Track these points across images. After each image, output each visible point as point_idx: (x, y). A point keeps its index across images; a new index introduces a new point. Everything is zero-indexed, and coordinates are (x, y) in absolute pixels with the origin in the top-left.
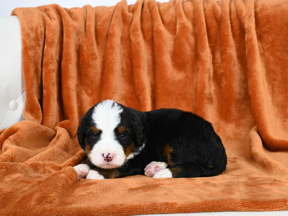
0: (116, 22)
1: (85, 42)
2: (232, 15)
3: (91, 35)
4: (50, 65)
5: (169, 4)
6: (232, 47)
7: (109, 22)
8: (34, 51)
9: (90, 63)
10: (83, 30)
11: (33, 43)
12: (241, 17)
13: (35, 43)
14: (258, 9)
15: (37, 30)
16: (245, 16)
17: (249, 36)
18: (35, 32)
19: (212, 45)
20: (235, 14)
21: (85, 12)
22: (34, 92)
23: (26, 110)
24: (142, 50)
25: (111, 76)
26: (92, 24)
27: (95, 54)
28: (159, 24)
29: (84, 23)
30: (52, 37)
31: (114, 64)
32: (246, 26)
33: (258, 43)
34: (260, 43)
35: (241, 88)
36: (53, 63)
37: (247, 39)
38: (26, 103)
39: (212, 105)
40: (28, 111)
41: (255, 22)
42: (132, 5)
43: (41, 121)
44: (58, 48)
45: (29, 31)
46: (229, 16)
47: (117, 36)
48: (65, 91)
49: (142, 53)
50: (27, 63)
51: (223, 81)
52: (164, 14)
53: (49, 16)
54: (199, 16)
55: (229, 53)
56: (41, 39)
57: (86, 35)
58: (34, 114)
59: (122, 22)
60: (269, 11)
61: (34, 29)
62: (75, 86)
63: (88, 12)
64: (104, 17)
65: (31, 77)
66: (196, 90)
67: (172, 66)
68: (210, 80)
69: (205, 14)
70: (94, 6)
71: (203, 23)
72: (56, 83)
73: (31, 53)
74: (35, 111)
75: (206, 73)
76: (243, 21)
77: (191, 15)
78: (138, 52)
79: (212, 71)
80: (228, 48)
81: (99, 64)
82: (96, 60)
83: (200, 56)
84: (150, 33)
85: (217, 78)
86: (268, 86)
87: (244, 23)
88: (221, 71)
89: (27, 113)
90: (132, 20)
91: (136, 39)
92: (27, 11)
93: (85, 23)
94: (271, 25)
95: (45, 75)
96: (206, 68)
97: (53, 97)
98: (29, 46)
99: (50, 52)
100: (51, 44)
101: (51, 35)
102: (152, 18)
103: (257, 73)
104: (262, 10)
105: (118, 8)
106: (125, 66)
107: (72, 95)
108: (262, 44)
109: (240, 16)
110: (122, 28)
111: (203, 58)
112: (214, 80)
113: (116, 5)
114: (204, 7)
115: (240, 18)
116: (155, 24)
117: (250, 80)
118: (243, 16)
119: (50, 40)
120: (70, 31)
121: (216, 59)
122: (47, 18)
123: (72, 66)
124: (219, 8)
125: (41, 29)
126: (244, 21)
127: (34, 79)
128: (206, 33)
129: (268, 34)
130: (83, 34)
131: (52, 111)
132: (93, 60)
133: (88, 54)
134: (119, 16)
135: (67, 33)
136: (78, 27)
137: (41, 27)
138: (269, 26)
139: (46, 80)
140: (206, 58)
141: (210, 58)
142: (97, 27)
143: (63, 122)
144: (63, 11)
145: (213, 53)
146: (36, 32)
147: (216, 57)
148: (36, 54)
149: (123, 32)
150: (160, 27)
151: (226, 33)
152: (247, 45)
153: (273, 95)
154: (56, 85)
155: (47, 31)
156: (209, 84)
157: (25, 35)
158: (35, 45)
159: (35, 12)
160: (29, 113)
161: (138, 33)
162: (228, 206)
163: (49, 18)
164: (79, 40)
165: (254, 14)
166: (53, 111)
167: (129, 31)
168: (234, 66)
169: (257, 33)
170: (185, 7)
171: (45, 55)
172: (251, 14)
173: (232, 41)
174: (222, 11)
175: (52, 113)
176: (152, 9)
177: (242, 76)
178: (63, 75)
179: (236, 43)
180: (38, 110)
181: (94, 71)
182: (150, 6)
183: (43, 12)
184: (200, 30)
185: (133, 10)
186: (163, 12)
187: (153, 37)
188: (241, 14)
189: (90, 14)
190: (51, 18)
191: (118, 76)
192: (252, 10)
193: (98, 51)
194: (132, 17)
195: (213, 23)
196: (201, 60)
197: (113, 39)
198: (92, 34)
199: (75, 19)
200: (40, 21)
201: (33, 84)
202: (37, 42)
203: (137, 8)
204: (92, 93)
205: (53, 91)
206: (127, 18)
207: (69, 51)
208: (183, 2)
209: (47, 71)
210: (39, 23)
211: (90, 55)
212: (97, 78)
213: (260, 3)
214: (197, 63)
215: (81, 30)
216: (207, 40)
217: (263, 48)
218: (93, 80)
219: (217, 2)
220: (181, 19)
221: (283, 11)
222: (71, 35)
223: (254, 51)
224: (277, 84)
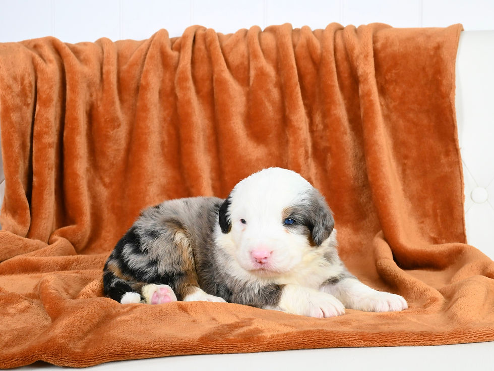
0: (151, 67)
1: (101, 99)
2: (338, 54)
3: (110, 88)
4: (45, 136)
5: (237, 37)
6: (340, 105)
7: (140, 67)
8: (19, 114)
9: (109, 134)
10: (97, 80)
11: (18, 101)
12: (352, 56)
13: (21, 101)
14: (379, 45)
15: (23, 79)
16: (358, 57)
17: (365, 87)
18: (20, 83)
19: (307, 102)
20: (343, 52)
21: (100, 51)
22: (20, 180)
23: (4, 210)
24: (194, 112)
25: (144, 155)
26: (112, 70)
27: (118, 118)
28: (223, 69)
29: (99, 68)
30: (48, 91)
31: (149, 135)
32: (360, 72)
33: (380, 99)
34: (382, 99)
35: (357, 169)
36: (50, 133)
37: (363, 91)
38: (5, 198)
40: (7, 211)
41: (374, 66)
42: (177, 38)
43: (28, 228)
44: (59, 109)
45: (11, 82)
46: (333, 56)
47: (152, 88)
48: (70, 180)
50: (9, 133)
51: (328, 160)
52: (229, 53)
53: (41, 56)
54: (286, 55)
55: (335, 114)
56: (30, 94)
57: (103, 87)
58: (17, 217)
59: (161, 66)
60: (397, 48)
61: (19, 79)
62: (85, 169)
63: (105, 51)
64: (132, 58)
65: (14, 156)
67: (245, 136)
68: (307, 158)
69: (295, 54)
70: (114, 40)
71: (293, 66)
72: (54, 166)
73: (14, 117)
74: (18, 212)
75: (301, 146)
76: (355, 63)
77: (273, 55)
78: (188, 115)
79: (309, 144)
80: (333, 107)
81: (124, 135)
82: (119, 129)
83: (291, 121)
84: (207, 83)
85: (318, 154)
86: (397, 167)
87: (358, 66)
89: (5, 215)
90: (178, 63)
91: (185, 95)
92: (5, 48)
93: (102, 68)
94: (399, 71)
95: (36, 153)
96: (300, 140)
97: (48, 188)
98: (11, 106)
99: (45, 116)
100: (47, 103)
101: (46, 87)
102: (211, 60)
104: (385, 46)
105: (154, 44)
106: (166, 138)
107: (81, 187)
108: (387, 100)
109: (350, 56)
110: (161, 75)
111: (295, 124)
112: (313, 158)
113: (151, 38)
114: (293, 41)
115: (350, 59)
116: (216, 69)
117: (368, 159)
118: (355, 55)
119: (44, 96)
120: (77, 82)
121: (315, 125)
122: (38, 60)
123: (81, 138)
124: (317, 43)
125: (29, 79)
126: (358, 64)
127: (19, 158)
128: (298, 83)
129: (395, 84)
130: (98, 86)
131: (46, 210)
132: (114, 129)
133: (107, 118)
134: (156, 56)
135: (72, 84)
136: (91, 74)
137: (29, 75)
138: (397, 71)
139: (37, 161)
140: (299, 123)
141: (306, 123)
142: (121, 74)
143: (65, 228)
144: (65, 48)
145: (310, 114)
146: (22, 84)
147: (314, 121)
148: (22, 118)
149: (163, 81)
150: (223, 75)
151: (330, 82)
152: (362, 102)
153: (404, 182)
154: (54, 169)
155: (39, 81)
156: (306, 163)
157: (5, 88)
158: (20, 104)
159: (18, 50)
160: (8, 214)
161: (188, 85)
162: (339, 340)
163: (42, 60)
164: (91, 95)
165: (372, 52)
166: (48, 211)
167: (172, 80)
168: (345, 135)
169: (377, 82)
170: (263, 41)
171: (37, 120)
172: (368, 53)
173: (339, 96)
174: (323, 47)
175: (46, 214)
176: (210, 45)
177: (357, 151)
178: (66, 152)
179: (345, 99)
180: (25, 209)
181: (115, 147)
182: (207, 40)
183: (31, 49)
184: (289, 79)
185: (178, 46)
186: (227, 50)
187: (212, 89)
188: (353, 53)
189: (110, 54)
190: (45, 61)
191: (154, 155)
192: (369, 46)
193: (123, 113)
194: (177, 58)
195: (308, 66)
196: (292, 126)
197: (147, 94)
198: (112, 86)
199: (85, 61)
200: (28, 65)
201: (18, 167)
202: (23, 99)
203: (185, 43)
204: (111, 183)
205: (48, 179)
206: (168, 58)
207: (75, 115)
208: (260, 33)
209: (40, 147)
210: (26, 68)
211: (109, 121)
212: (120, 159)
213: (381, 35)
214: (287, 132)
215: (95, 79)
216: (300, 94)
217: (387, 106)
218: (113, 162)
219: (314, 32)
220: (257, 61)
221: (418, 48)
222: (79, 87)
223: (373, 112)
224: (410, 164)
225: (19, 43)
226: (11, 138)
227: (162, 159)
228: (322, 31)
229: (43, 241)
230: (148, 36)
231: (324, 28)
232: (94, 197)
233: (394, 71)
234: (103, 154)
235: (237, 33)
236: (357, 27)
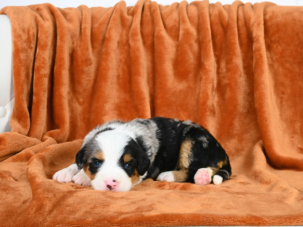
0: (113, 25)
1: (80, 46)
2: (240, 22)
3: (86, 39)
4: (42, 69)
5: (172, 8)
6: (238, 56)
7: (106, 25)
8: (25, 54)
9: (84, 69)
10: (78, 33)
11: (25, 45)
12: (249, 24)
13: (27, 46)
14: (268, 17)
15: (29, 31)
16: (253, 24)
17: (257, 45)
19: (217, 53)
20: (243, 21)
21: (80, 14)
22: (24, 98)
23: (13, 117)
26: (88, 27)
27: (90, 59)
28: (161, 28)
29: (79, 25)
30: (45, 40)
32: (254, 35)
33: (266, 53)
34: (268, 53)
36: (46, 67)
37: (255, 48)
38: (14, 109)
39: (214, 118)
40: (15, 118)
41: (264, 31)
42: (131, 7)
43: (28, 130)
44: (51, 52)
45: (21, 33)
46: (236, 23)
47: (113, 40)
48: (57, 99)
49: (142, 60)
51: (227, 92)
52: (166, 18)
53: (41, 16)
54: (204, 21)
55: (235, 62)
56: (33, 41)
57: (81, 38)
58: (21, 122)
59: (120, 25)
60: (280, 19)
61: (26, 31)
62: (67, 92)
63: (83, 14)
64: (101, 19)
65: (21, 82)
66: (198, 101)
67: (173, 75)
68: (213, 91)
69: (210, 20)
70: (90, 6)
71: (208, 29)
72: (47, 90)
73: (22, 56)
74: (22, 119)
75: (210, 83)
76: (251, 28)
77: (196, 21)
78: (137, 58)
79: (215, 82)
80: (234, 58)
81: (94, 71)
82: (91, 66)
83: (204, 65)
84: (150, 38)
85: (221, 89)
86: (277, 100)
87: (253, 31)
88: (226, 81)
89: (14, 121)
90: (132, 24)
91: (136, 44)
92: (18, 10)
93: (81, 26)
94: (280, 35)
95: (36, 80)
96: (210, 78)
97: (43, 104)
98: (20, 49)
99: (42, 56)
100: (44, 48)
101: (44, 37)
102: (153, 22)
103: (265, 86)
104: (271, 18)
105: (116, 11)
106: (121, 73)
107: (64, 104)
108: (271, 54)
109: (247, 24)
110: (120, 31)
111: (207, 67)
112: (217, 91)
113: (114, 7)
114: (209, 12)
115: (248, 26)
116: (156, 29)
117: (257, 92)
120: (65, 34)
121: (221, 68)
122: (39, 18)
123: (65, 72)
124: (225, 14)
125: (33, 31)
126: (253, 29)
127: (24, 84)
128: (211, 40)
129: (277, 43)
130: (78, 37)
132: (87, 66)
133: (83, 59)
134: (117, 19)
135: (61, 35)
136: (73, 29)
137: (33, 28)
139: (36, 86)
140: (210, 67)
141: (215, 67)
142: (94, 30)
143: (53, 131)
144: (57, 11)
145: (218, 62)
146: (28, 34)
147: (220, 66)
148: (27, 57)
149: (121, 35)
150: (161, 33)
151: (233, 41)
152: (255, 54)
153: (281, 109)
154: (47, 92)
155: (39, 33)
156: (212, 95)
157: (16, 36)
158: (26, 47)
159: (26, 11)
160: (16, 120)
161: (138, 38)
163: (42, 19)
164: (73, 43)
165: (263, 21)
166: (42, 119)
167: (127, 35)
168: (240, 77)
169: (266, 42)
170: (189, 11)
171: (37, 58)
172: (260, 22)
173: (238, 50)
174: (229, 17)
175: (40, 122)
176: (153, 13)
177: (247, 88)
178: (55, 81)
179: (242, 52)
180: (27, 118)
181: (88, 78)
182: (152, 9)
183: (34, 11)
184: (205, 37)
185: (132, 12)
186: (165, 16)
187: (153, 42)
188: (250, 22)
189: (87, 16)
190: (43, 19)
192: (261, 17)
193: (94, 56)
194: (131, 21)
195: (219, 29)
196: (205, 69)
197: (109, 43)
198: (87, 37)
199: (70, 20)
200: (32, 22)
201: (23, 89)
202: (28, 44)
203: (137, 11)
204: (84, 102)
205: (43, 98)
206: (125, 21)
207: (62, 56)
208: (187, 5)
209: (38, 76)
210: (31, 24)
211: (84, 61)
212: (90, 86)
213: (269, 10)
214: (201, 73)
215: (76, 33)
216: (212, 48)
217: (272, 58)
218: (86, 88)
219: (224, 6)
220: (185, 24)
221: (294, 20)
222: (65, 37)
223: (262, 62)
224: (285, 98)
225: (27, 6)
226: (19, 70)
227: (117, 86)
228: (230, 6)
229: (38, 139)
230: (113, 5)
231: (231, 4)
232: (72, 111)
233: (277, 35)
234: (79, 82)
235: (172, 5)
236: (253, 4)
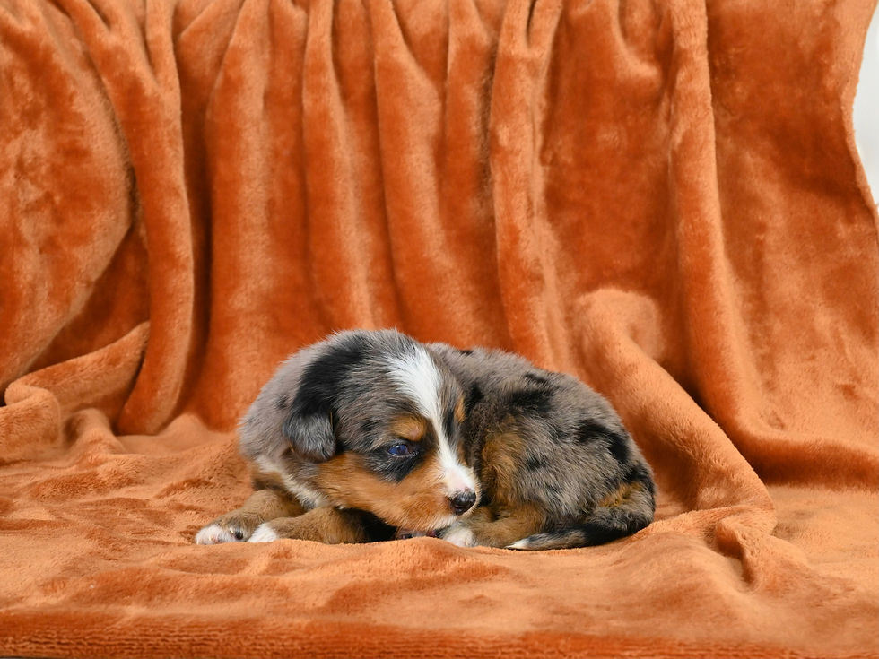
24: (336, 138)
28: (393, 42)
47: (250, 88)
52: (409, 11)
84: (364, 76)
90: (305, 35)
91: (316, 101)
102: (370, 27)
106: (279, 195)
116: (379, 44)
149: (272, 74)
150: (395, 55)
167: (299, 74)
194: (302, 24)
206: (282, 23)
220: (464, 24)
227: (266, 236)
